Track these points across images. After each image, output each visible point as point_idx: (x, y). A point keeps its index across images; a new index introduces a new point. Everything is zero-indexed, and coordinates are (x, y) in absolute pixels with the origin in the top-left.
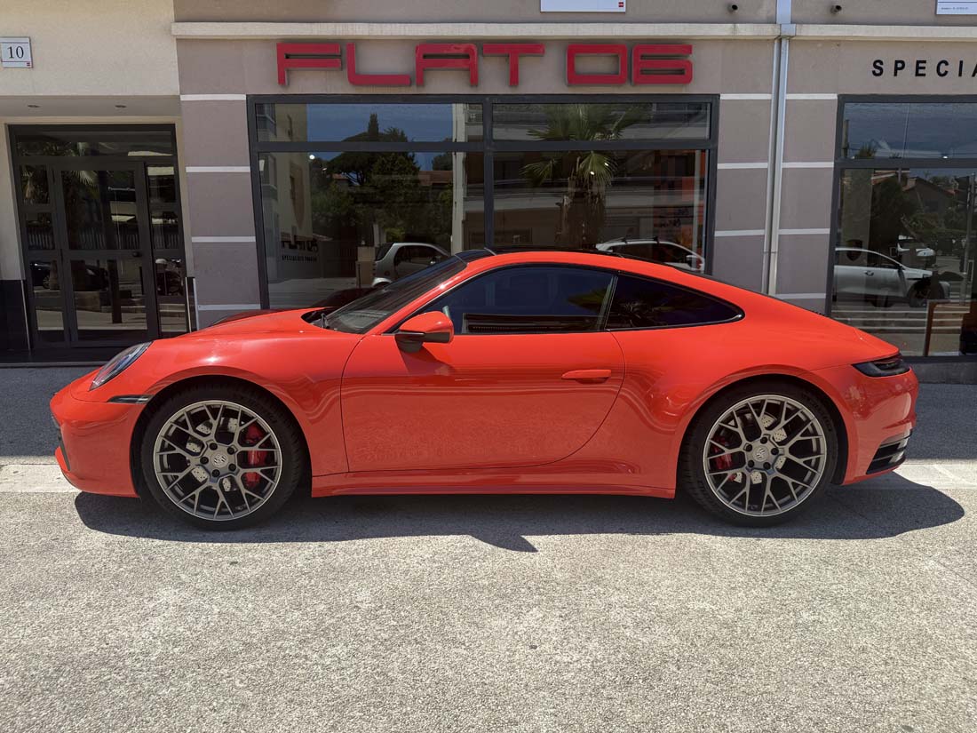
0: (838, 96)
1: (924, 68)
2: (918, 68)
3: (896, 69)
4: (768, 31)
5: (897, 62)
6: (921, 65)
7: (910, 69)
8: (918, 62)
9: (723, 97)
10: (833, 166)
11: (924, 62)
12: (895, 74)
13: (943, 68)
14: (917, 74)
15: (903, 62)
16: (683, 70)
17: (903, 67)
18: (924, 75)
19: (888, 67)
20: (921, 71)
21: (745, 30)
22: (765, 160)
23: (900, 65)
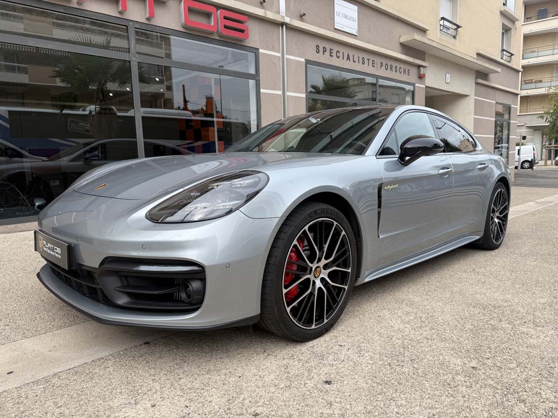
0: (305, 60)
1: (332, 53)
2: (331, 53)
3: (324, 51)
4: (278, 18)
5: (324, 48)
6: (331, 51)
7: (328, 53)
8: (331, 50)
9: (261, 51)
10: (305, 97)
11: (332, 50)
12: (324, 54)
13: (338, 54)
14: (331, 56)
15: (326, 49)
16: (244, 30)
17: (325, 51)
18: (332, 56)
19: (321, 50)
20: (332, 54)
21: (270, 15)
22: (280, 90)
23: (325, 50)
